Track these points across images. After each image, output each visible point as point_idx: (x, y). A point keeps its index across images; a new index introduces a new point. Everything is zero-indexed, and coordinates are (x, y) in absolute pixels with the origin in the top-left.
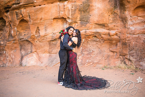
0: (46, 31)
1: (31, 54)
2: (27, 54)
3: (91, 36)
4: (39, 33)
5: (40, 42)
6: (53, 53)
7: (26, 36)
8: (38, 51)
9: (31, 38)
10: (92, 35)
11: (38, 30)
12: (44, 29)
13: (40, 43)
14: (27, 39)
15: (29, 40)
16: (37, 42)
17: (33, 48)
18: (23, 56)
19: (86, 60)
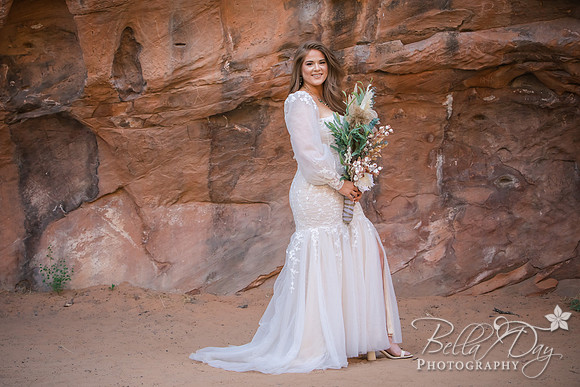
0: (182, 51)
1: (92, 207)
2: (68, 208)
3: (499, 74)
4: (138, 66)
5: (146, 124)
6: (237, 195)
7: (54, 90)
8: (136, 185)
9: (87, 104)
10: (505, 70)
11: (128, 48)
12: (170, 40)
13: (148, 131)
14: (65, 108)
15: (79, 112)
16: (126, 126)
17: (105, 163)
18: (37, 225)
19: (481, 248)
